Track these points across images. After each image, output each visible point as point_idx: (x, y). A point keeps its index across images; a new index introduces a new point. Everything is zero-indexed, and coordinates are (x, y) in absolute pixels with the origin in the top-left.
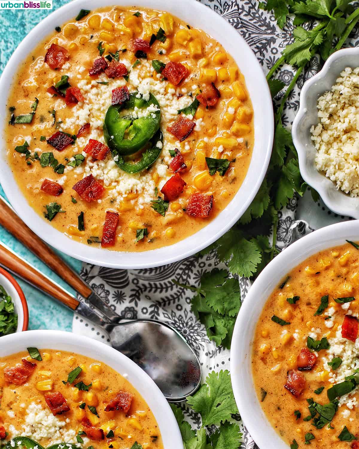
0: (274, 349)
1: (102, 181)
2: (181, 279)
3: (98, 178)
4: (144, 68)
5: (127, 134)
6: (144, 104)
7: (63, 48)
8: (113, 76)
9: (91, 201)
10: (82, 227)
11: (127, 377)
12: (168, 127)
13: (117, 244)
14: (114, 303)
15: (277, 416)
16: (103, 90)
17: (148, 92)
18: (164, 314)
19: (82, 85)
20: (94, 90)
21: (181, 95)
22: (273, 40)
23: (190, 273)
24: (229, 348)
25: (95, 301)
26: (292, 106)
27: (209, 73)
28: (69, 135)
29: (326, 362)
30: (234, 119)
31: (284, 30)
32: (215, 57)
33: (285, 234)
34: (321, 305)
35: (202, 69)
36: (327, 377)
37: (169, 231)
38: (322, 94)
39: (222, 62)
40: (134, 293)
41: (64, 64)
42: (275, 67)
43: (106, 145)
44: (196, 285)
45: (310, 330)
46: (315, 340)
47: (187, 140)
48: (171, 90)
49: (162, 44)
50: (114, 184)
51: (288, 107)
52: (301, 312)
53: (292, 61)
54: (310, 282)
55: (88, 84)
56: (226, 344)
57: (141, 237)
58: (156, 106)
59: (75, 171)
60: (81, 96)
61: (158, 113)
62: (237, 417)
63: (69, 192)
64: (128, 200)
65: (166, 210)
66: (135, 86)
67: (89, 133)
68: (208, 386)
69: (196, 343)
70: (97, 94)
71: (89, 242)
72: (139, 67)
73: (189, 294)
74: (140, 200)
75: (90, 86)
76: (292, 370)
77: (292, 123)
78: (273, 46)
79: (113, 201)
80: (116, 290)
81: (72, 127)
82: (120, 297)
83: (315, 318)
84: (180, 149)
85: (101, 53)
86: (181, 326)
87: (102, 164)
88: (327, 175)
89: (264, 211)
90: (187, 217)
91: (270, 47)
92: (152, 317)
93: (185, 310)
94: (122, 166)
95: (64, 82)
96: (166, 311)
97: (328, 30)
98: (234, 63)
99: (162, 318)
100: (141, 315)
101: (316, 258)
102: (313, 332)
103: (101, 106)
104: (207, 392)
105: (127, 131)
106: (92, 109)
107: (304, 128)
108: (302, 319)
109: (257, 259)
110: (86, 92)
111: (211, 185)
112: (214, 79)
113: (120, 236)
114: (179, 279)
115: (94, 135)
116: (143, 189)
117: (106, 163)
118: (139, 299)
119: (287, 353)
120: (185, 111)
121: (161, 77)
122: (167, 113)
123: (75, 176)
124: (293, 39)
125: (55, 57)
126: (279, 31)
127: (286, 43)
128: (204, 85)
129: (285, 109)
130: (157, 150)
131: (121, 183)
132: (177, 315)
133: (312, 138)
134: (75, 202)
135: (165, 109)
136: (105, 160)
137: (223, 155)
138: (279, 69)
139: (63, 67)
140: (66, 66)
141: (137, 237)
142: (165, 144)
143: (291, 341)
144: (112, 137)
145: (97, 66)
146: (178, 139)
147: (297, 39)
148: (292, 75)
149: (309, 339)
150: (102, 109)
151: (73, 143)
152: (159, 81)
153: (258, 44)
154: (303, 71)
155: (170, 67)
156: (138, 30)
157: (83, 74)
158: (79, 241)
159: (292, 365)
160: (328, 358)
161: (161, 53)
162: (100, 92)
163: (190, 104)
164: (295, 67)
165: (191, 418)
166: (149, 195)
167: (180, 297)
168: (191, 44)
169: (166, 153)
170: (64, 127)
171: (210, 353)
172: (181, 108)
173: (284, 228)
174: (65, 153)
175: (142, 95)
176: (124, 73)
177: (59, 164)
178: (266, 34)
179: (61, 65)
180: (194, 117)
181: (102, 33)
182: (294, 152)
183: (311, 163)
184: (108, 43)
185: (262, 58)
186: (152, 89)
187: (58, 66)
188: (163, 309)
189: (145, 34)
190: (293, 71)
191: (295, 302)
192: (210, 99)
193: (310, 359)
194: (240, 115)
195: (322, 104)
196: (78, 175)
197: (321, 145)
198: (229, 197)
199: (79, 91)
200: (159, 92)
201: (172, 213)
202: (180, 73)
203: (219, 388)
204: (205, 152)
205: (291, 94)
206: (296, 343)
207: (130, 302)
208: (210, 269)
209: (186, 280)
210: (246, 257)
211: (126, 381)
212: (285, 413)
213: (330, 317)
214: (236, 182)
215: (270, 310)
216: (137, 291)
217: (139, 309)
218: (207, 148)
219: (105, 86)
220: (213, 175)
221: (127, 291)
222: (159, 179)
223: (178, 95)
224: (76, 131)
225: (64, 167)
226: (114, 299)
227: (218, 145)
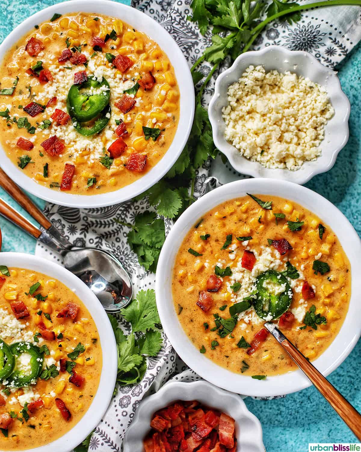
0: (189, 274)
1: (63, 141)
2: (120, 218)
3: (61, 138)
4: (99, 58)
5: (83, 107)
6: (98, 85)
7: (39, 41)
8: (76, 63)
9: (54, 155)
10: (46, 174)
11: (75, 292)
12: (115, 103)
13: (73, 189)
14: (68, 234)
15: (190, 326)
16: (68, 73)
17: (101, 76)
18: (106, 244)
19: (52, 68)
20: (61, 73)
21: (126, 80)
22: (197, 43)
23: (127, 214)
24: (155, 272)
25: (54, 233)
26: (209, 92)
27: (148, 64)
28: (40, 105)
29: (229, 285)
30: (165, 99)
31: (205, 36)
32: (152, 53)
33: (200, 187)
34: (226, 242)
35: (143, 61)
36: (229, 298)
37: (113, 180)
38: (232, 84)
39: (157, 57)
40: (84, 227)
41: (40, 52)
42: (197, 63)
43: (68, 114)
44: (132, 223)
45: (217, 260)
46: (221, 268)
47: (129, 113)
48: (119, 76)
49: (114, 42)
50: (72, 143)
51: (206, 92)
52: (211, 246)
53: (210, 59)
54: (219, 224)
55: (57, 68)
56: (153, 269)
57: (91, 184)
58: (107, 86)
59: (43, 132)
60: (51, 77)
61: (108, 92)
62: (159, 326)
63: (38, 148)
64: (82, 156)
65: (110, 164)
66: (92, 71)
67: (55, 104)
68: (137, 301)
69: (130, 268)
70: (63, 76)
71: (51, 186)
72: (96, 57)
73: (126, 229)
74: (92, 156)
75: (58, 70)
76: (202, 291)
77: (208, 105)
78: (196, 47)
79: (71, 156)
80: (70, 224)
81: (43, 99)
82: (73, 230)
83: (221, 252)
84: (123, 119)
85: (68, 47)
86: (119, 254)
87: (64, 128)
88: (234, 144)
89: (185, 168)
90: (126, 171)
91: (194, 48)
92: (97, 247)
93: (123, 242)
94: (79, 130)
95: (39, 66)
96: (108, 242)
97: (237, 38)
98: (167, 58)
99: (104, 247)
100: (88, 245)
101: (223, 206)
102: (219, 262)
103: (66, 84)
104: (137, 306)
105: (84, 104)
106: (59, 87)
107: (217, 108)
108: (212, 252)
109: (178, 204)
110: (55, 74)
111: (146, 147)
112: (151, 69)
113: (75, 183)
114: (118, 218)
115: (59, 106)
116: (94, 148)
117: (67, 127)
118: (87, 232)
119: (199, 278)
120: (128, 91)
121: (111, 66)
122: (115, 93)
123: (44, 136)
124: (211, 43)
125: (33, 47)
126: (201, 37)
127: (206, 46)
128: (144, 73)
129: (203, 94)
130: (106, 120)
131: (78, 143)
132: (116, 246)
133: (223, 116)
134: (42, 156)
135: (113, 89)
136: (67, 125)
137: (156, 125)
138: (200, 65)
139: (39, 55)
140: (41, 54)
141: (88, 184)
142: (112, 115)
143: (202, 268)
144: (73, 108)
145: (64, 55)
146: (123, 112)
147: (214, 44)
148: (210, 70)
149: (217, 268)
150: (66, 87)
151: (43, 111)
152: (110, 69)
153: (185, 46)
154: (218, 67)
155: (119, 58)
156: (96, 30)
157: (53, 61)
158: (44, 185)
159: (203, 287)
160: (230, 283)
161: (113, 48)
162: (65, 75)
163: (132, 87)
164: (213, 63)
165: (124, 326)
166: (99, 153)
167: (119, 232)
168: (135, 42)
169: (113, 122)
170: (36, 99)
171: (140, 276)
172: (126, 89)
173: (200, 183)
174: (36, 118)
175: (97, 78)
176: (84, 62)
177: (32, 126)
178: (192, 38)
179: (38, 54)
180: (135, 96)
181: (70, 31)
182: (209, 126)
183: (221, 135)
184: (73, 39)
185: (188, 56)
186: (105, 74)
187: (35, 54)
188: (105, 240)
189: (101, 34)
190: (210, 67)
191: (206, 238)
192: (147, 83)
193: (216, 283)
194: (169, 97)
195: (231, 91)
196: (45, 135)
197: (229, 122)
198: (159, 157)
199: (50, 73)
200: (110, 77)
201: (115, 167)
202: (126, 63)
203: (146, 303)
204: (142, 122)
205: (208, 83)
206: (206, 270)
207: (81, 234)
208: (142, 211)
209: (124, 219)
210: (171, 202)
211: (74, 294)
212: (196, 324)
213: (233, 251)
214: (165, 146)
215: (187, 244)
216: (86, 226)
217: (87, 240)
218: (144, 119)
219: (69, 70)
220: (147, 140)
221: (79, 226)
222: (107, 141)
223: (124, 80)
224: (46, 102)
225: (35, 129)
226: (68, 231)
227: (152, 118)
